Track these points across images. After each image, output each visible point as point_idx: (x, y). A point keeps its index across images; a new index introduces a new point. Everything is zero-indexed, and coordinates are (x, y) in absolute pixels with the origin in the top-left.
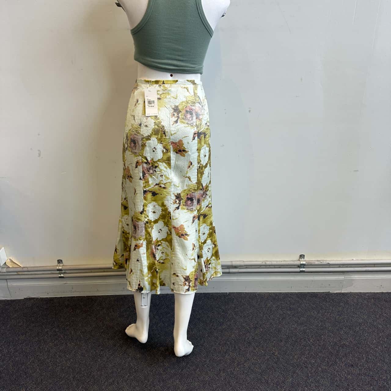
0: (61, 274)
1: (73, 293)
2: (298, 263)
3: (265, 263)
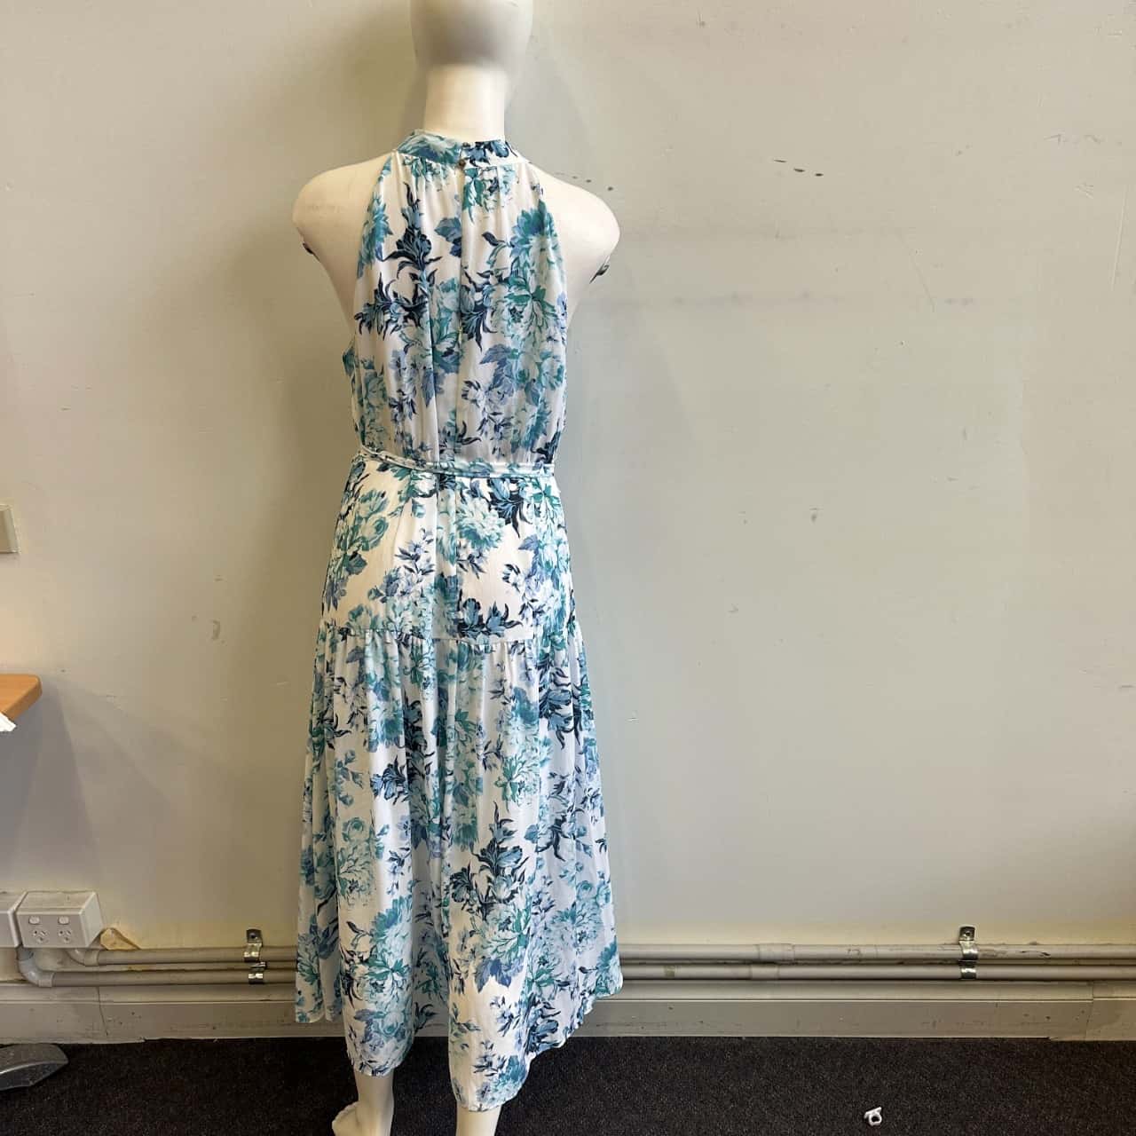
0: (255, 973)
1: (286, 1028)
2: (955, 952)
3: (858, 951)
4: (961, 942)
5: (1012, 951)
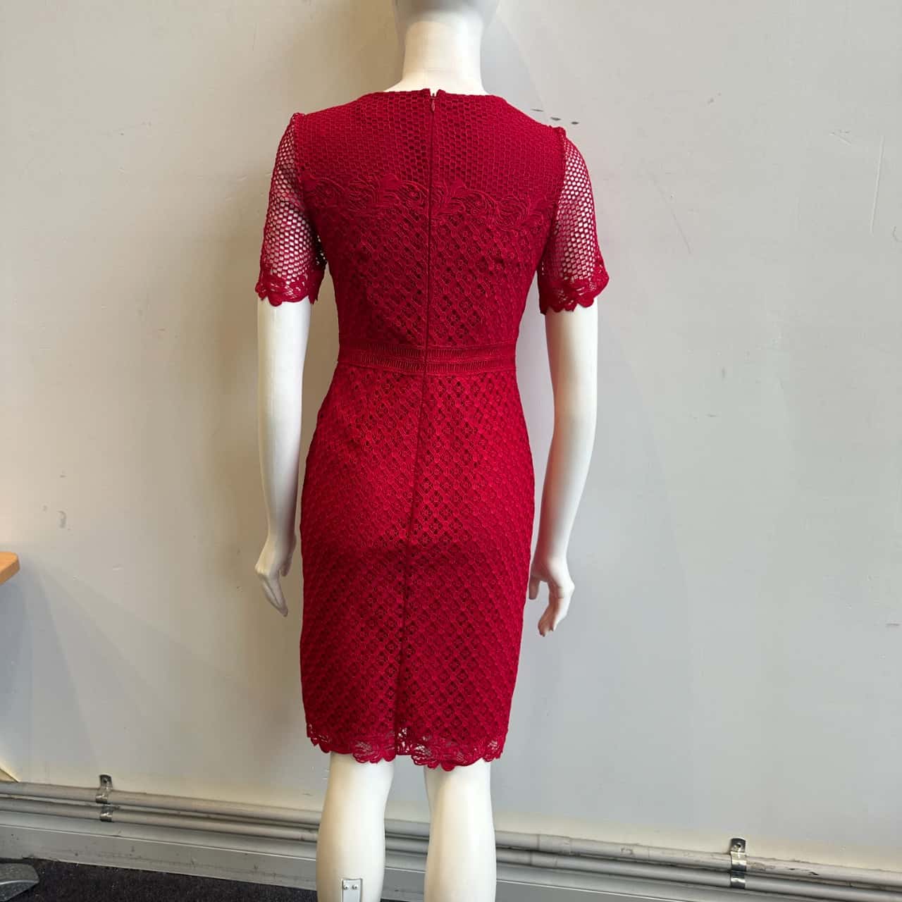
0: (106, 812)
1: (134, 861)
2: (725, 862)
3: (631, 850)
4: (732, 853)
5: (781, 867)
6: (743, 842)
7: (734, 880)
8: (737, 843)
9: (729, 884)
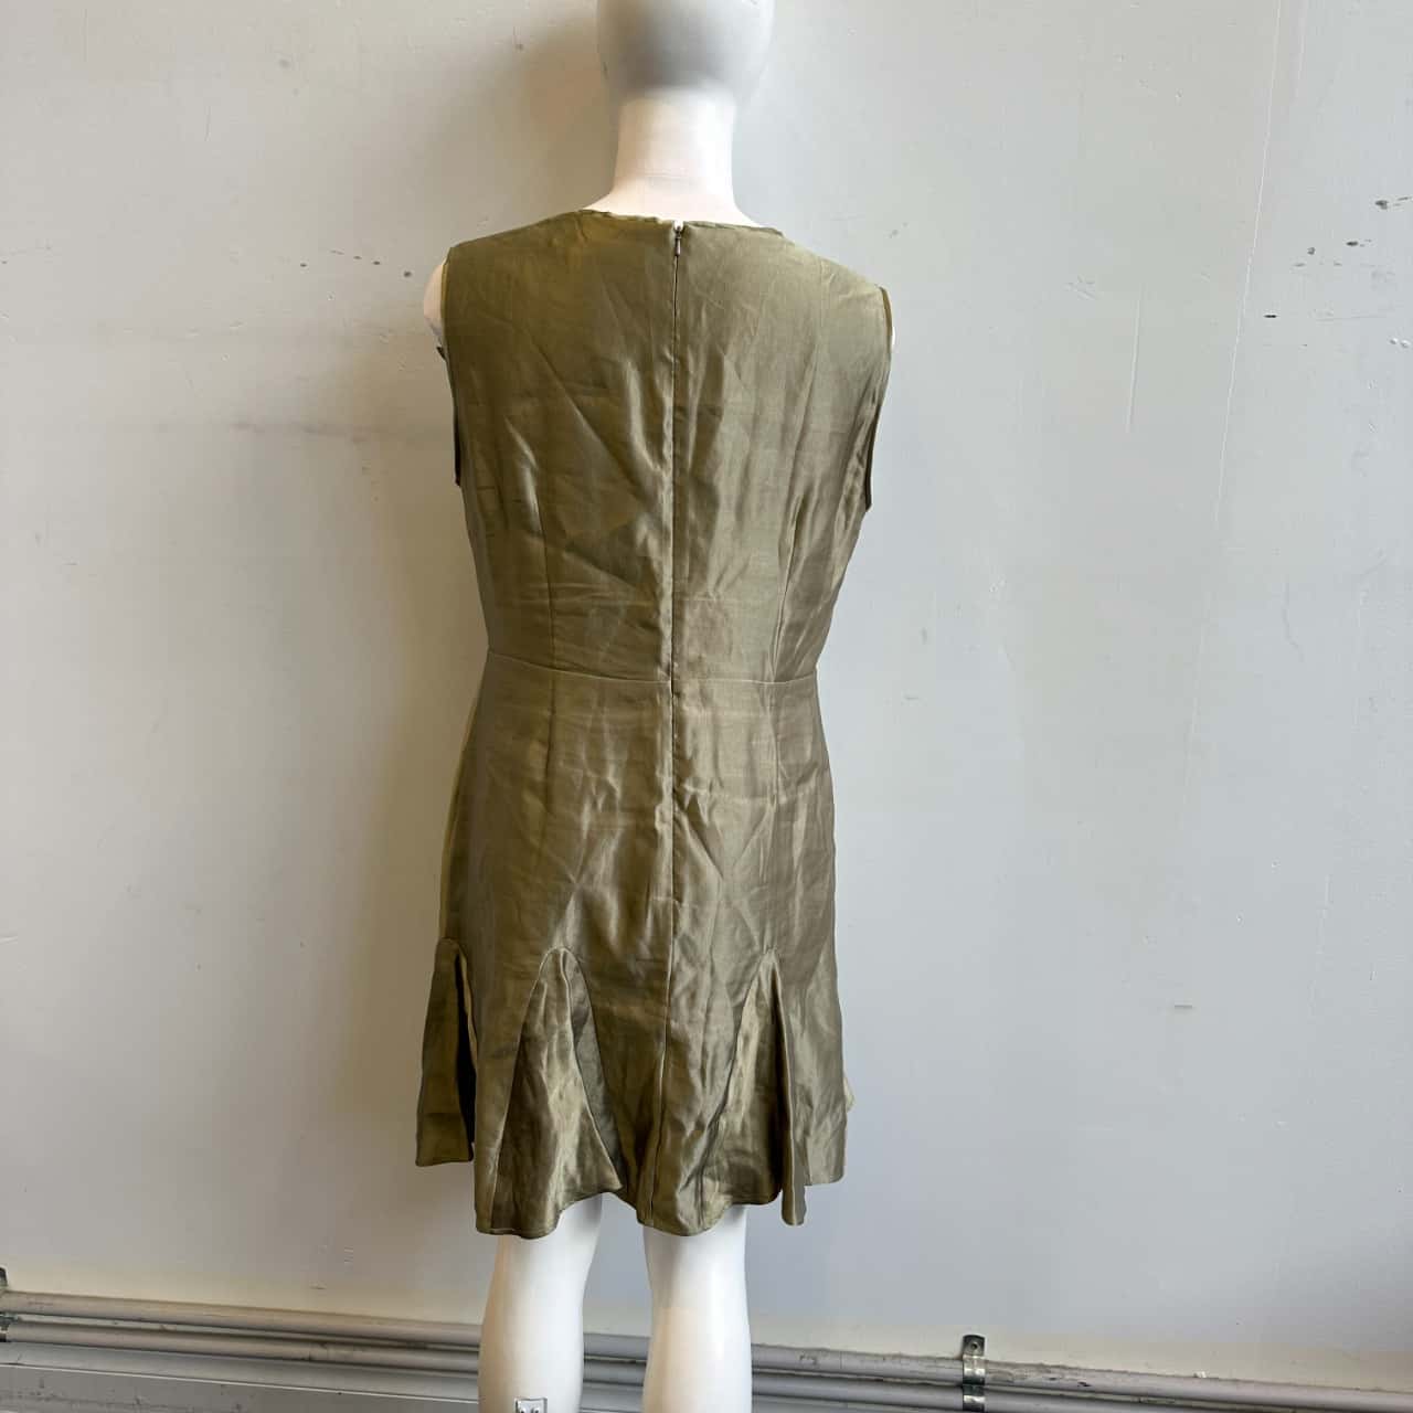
1: (44, 1402)
2: (953, 1372)
3: (815, 1359)
4: (965, 1356)
5: (1034, 1377)
6: (981, 1340)
7: (967, 1398)
8: (973, 1342)
9: (960, 1405)
